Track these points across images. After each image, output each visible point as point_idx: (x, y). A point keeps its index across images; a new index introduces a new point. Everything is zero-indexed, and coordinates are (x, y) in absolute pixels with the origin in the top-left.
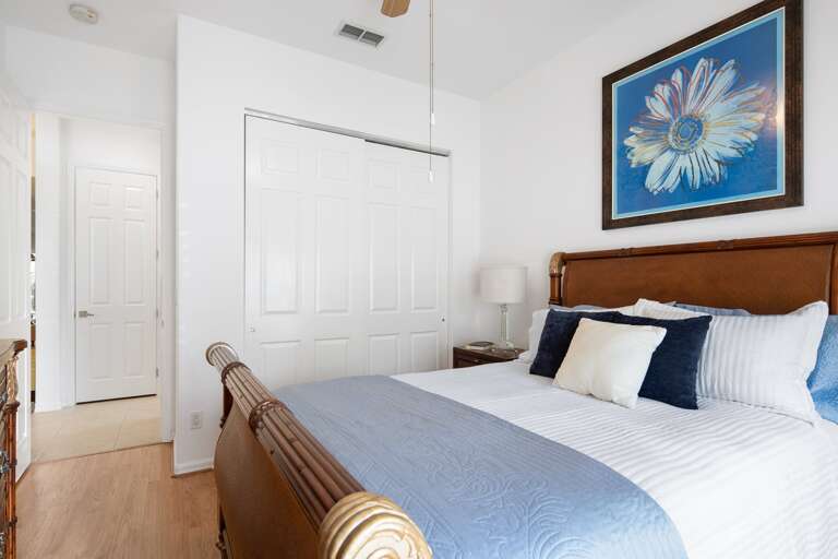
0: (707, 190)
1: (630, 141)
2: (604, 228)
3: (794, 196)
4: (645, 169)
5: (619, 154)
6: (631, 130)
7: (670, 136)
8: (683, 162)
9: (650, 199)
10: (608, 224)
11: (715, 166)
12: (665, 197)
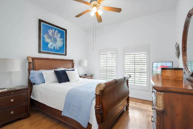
0: (57, 51)
1: (45, 36)
2: (39, 53)
3: (66, 55)
4: (48, 43)
5: (42, 38)
6: (45, 34)
7: (52, 39)
8: (54, 45)
9: (48, 49)
10: (40, 52)
11: (58, 47)
12: (51, 50)
